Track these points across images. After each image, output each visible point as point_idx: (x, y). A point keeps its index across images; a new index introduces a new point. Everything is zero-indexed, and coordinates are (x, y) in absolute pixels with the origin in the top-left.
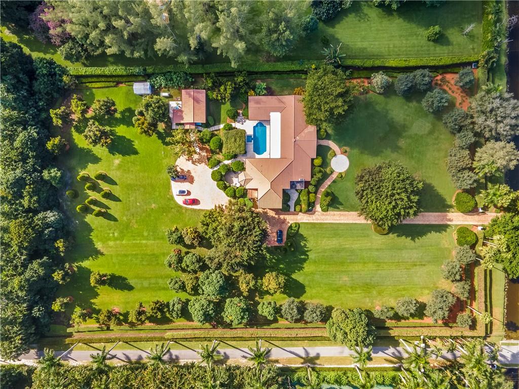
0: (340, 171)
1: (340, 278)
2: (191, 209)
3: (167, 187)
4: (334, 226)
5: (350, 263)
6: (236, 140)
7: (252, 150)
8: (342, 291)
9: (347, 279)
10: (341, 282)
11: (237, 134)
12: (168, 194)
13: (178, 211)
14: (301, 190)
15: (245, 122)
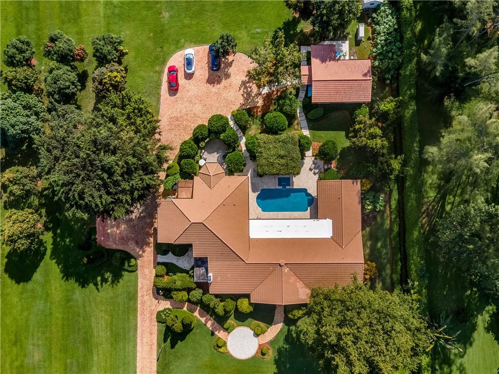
0: (228, 344)
1: (38, 346)
2: (161, 81)
3: (199, 39)
4: (131, 334)
5: (66, 364)
6: (282, 157)
7: (265, 187)
8: (14, 349)
9: (36, 358)
10: (31, 347)
11: (292, 159)
12: (186, 41)
13: (157, 58)
14: (193, 276)
15: (315, 174)
